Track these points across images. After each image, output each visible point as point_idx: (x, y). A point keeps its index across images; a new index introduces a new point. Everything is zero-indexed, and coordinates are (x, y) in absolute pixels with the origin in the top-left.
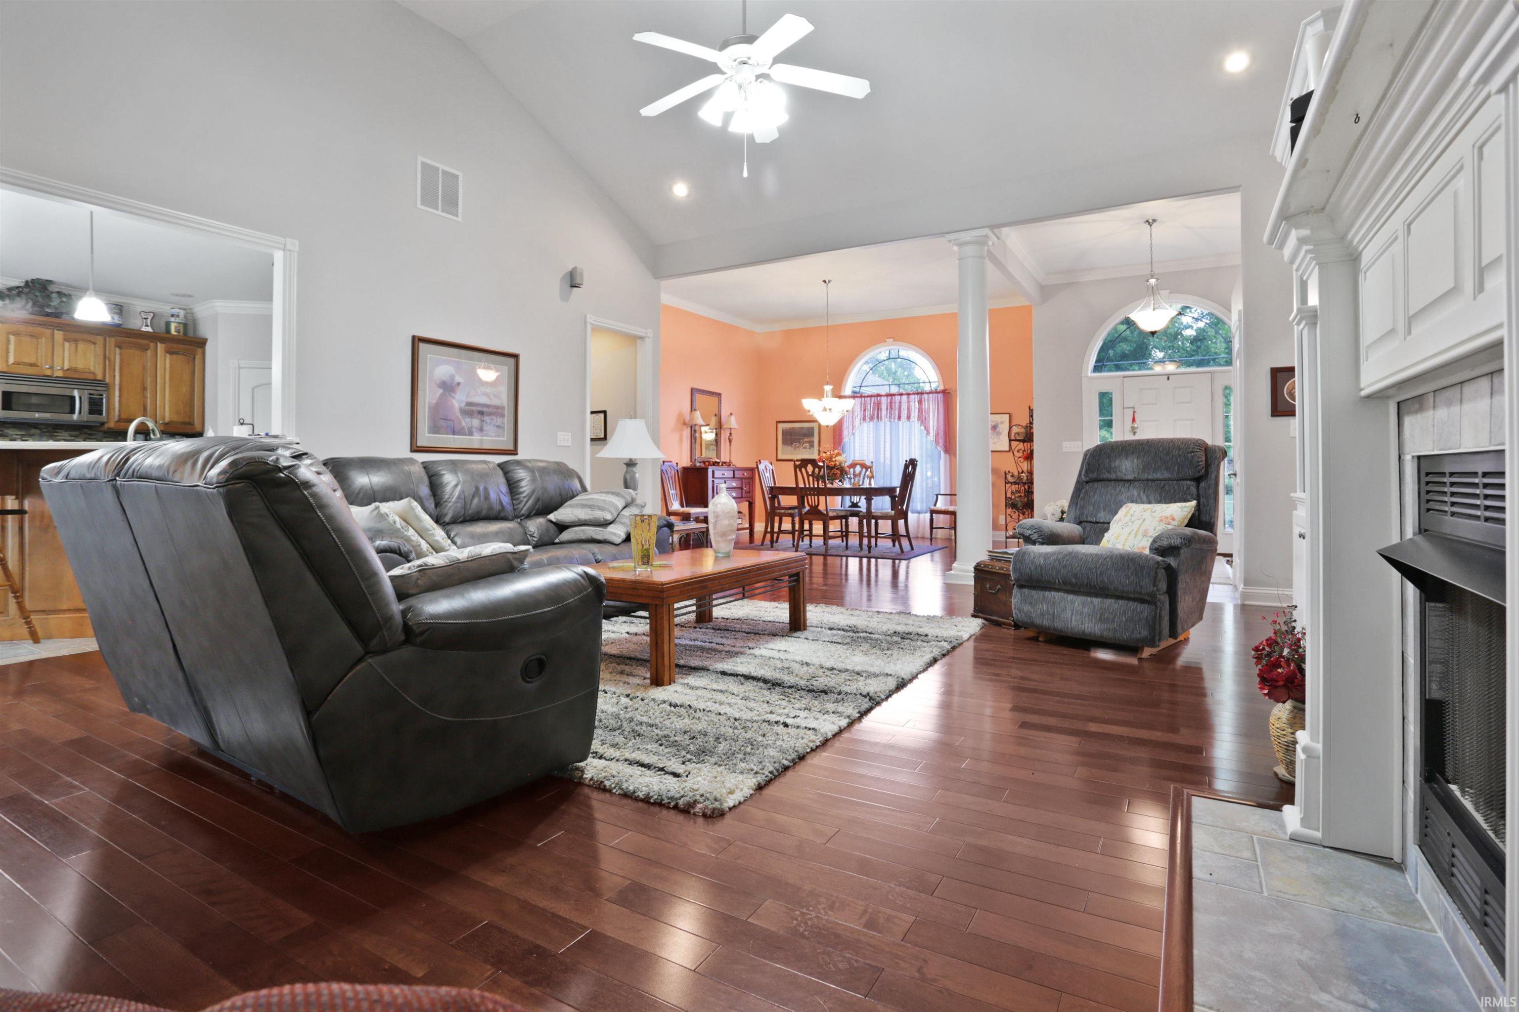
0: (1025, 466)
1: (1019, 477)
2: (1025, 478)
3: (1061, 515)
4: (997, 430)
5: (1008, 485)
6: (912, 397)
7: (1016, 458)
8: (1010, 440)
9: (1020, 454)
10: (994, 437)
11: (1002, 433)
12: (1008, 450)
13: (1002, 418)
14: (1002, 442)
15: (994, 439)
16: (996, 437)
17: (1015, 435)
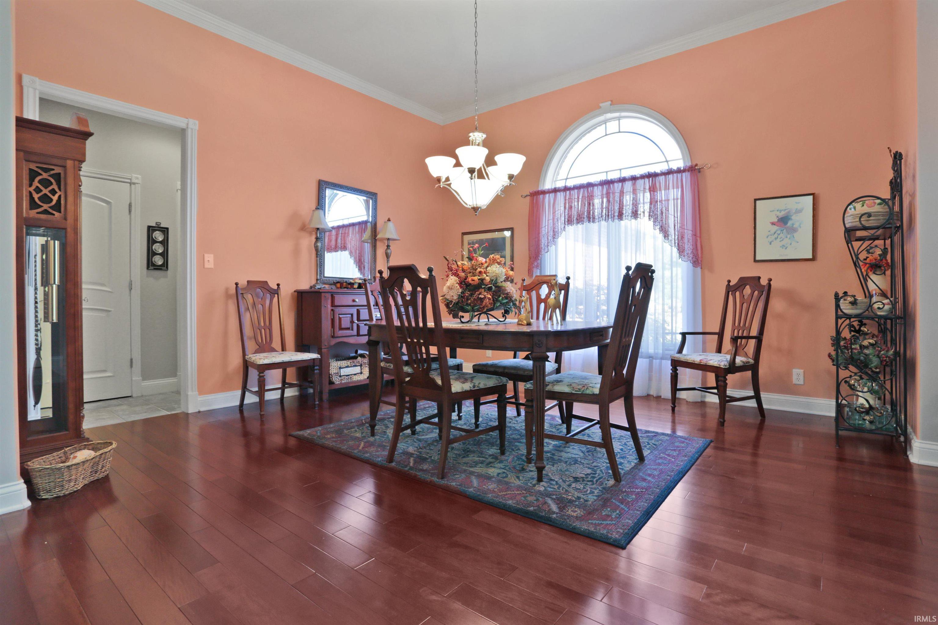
1: (872, 306)
4: (790, 224)
6: (640, 182)
10: (781, 237)
11: (799, 228)
12: (811, 257)
13: (796, 203)
14: (798, 242)
15: (781, 239)
16: (787, 237)
17: (860, 221)
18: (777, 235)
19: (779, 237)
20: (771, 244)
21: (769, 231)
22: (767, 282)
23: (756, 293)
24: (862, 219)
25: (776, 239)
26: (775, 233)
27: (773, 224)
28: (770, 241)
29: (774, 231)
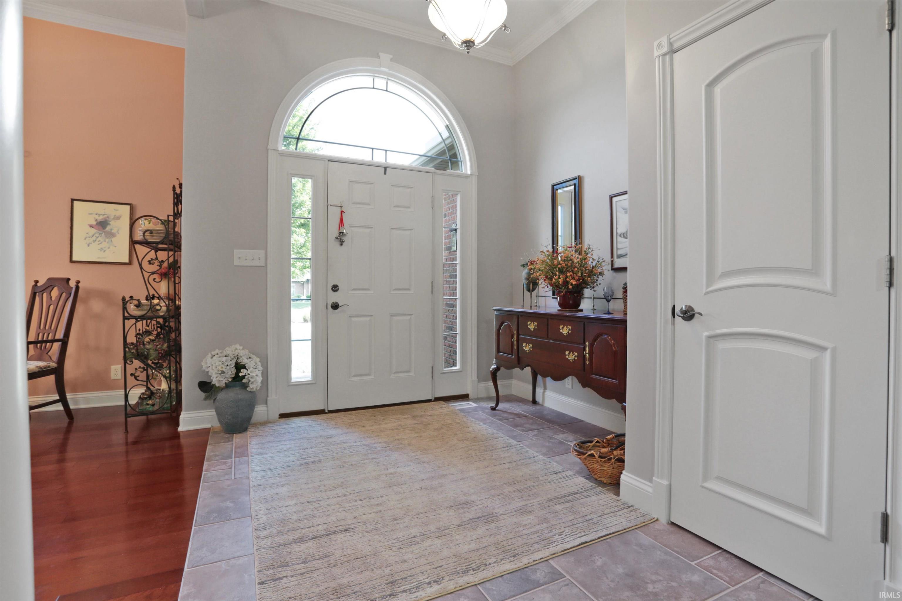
0: (163, 288)
1: (152, 308)
2: (164, 309)
3: (234, 371)
4: (108, 228)
5: (129, 323)
7: (146, 275)
8: (133, 243)
9: (154, 268)
10: (100, 241)
11: (117, 234)
12: (127, 261)
13: (115, 210)
14: (116, 247)
15: (100, 242)
16: (105, 241)
17: (144, 236)
18: (95, 238)
19: (98, 240)
20: (88, 246)
21: (87, 233)
22: (75, 284)
23: (64, 294)
24: (146, 234)
25: (94, 241)
26: (93, 236)
27: (91, 226)
28: (88, 243)
29: (93, 233)
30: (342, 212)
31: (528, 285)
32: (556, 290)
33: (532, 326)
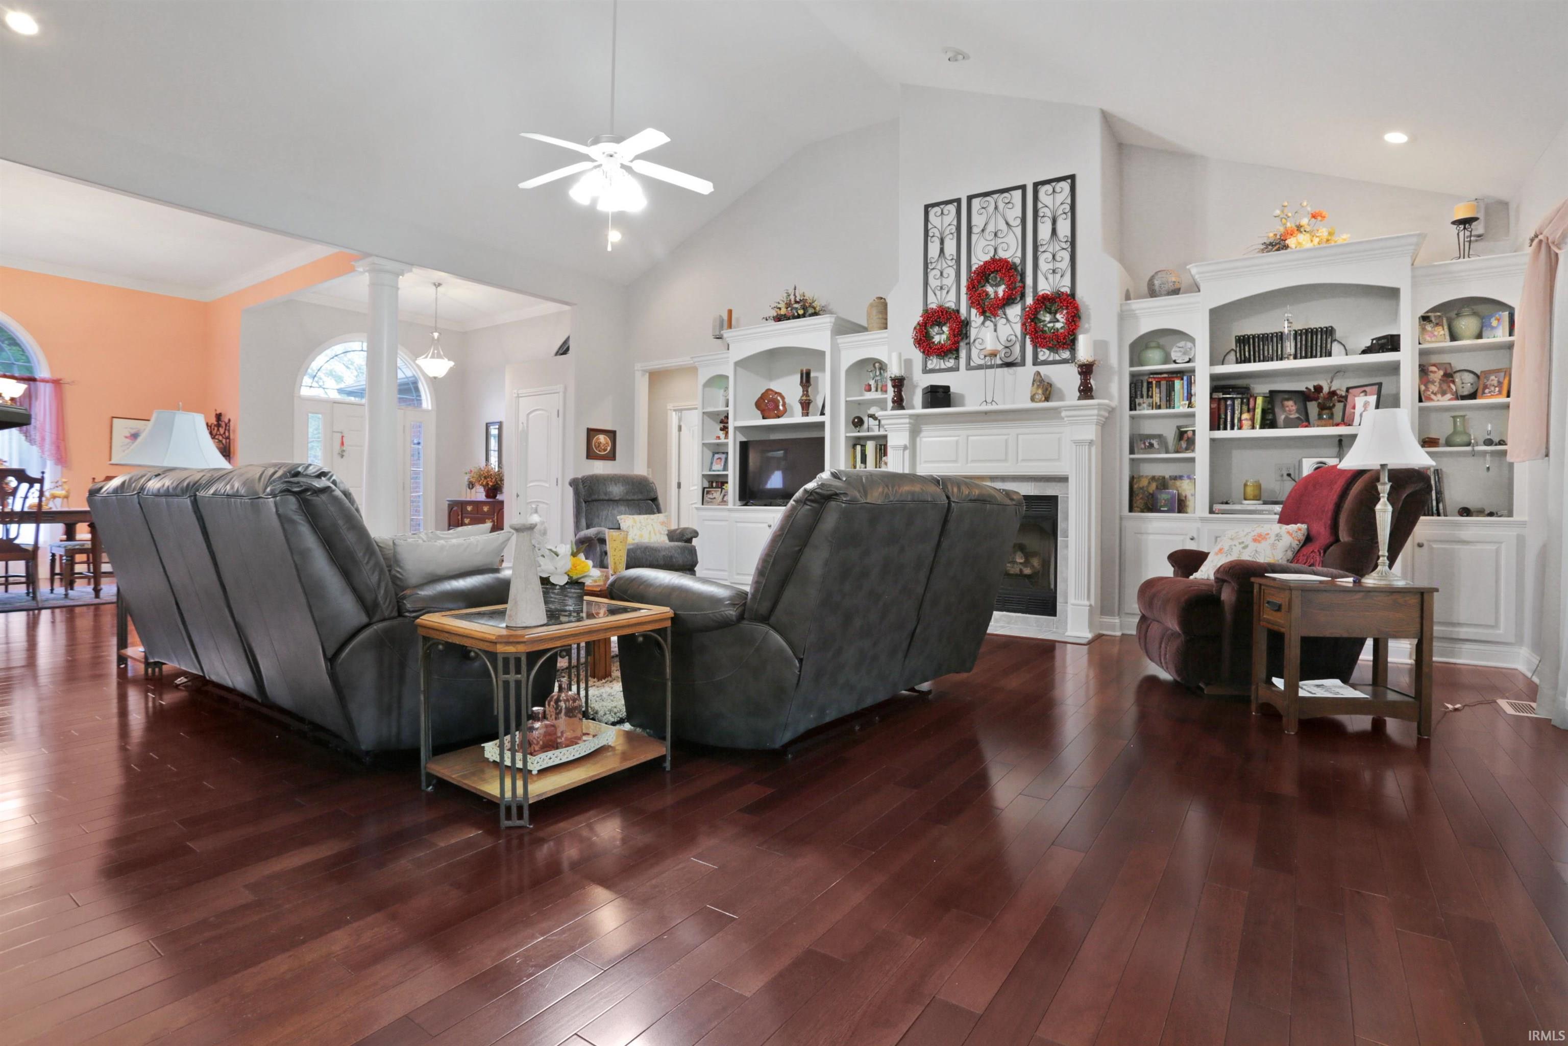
26: (127, 444)
27: (126, 437)
30: (342, 437)
31: (469, 485)
32: (485, 486)
33: (469, 508)
